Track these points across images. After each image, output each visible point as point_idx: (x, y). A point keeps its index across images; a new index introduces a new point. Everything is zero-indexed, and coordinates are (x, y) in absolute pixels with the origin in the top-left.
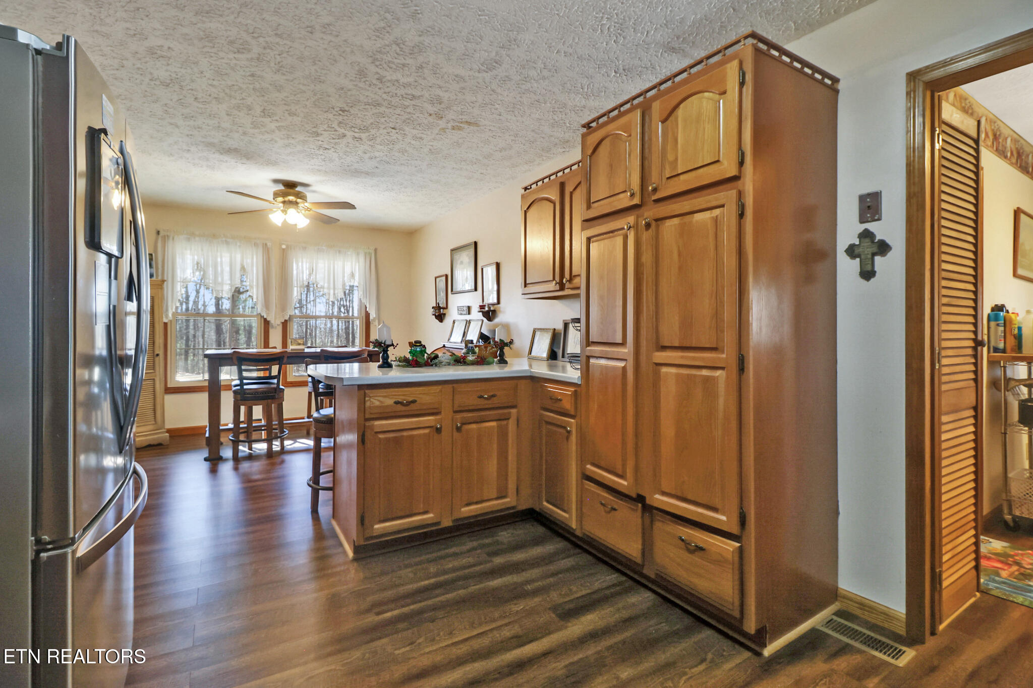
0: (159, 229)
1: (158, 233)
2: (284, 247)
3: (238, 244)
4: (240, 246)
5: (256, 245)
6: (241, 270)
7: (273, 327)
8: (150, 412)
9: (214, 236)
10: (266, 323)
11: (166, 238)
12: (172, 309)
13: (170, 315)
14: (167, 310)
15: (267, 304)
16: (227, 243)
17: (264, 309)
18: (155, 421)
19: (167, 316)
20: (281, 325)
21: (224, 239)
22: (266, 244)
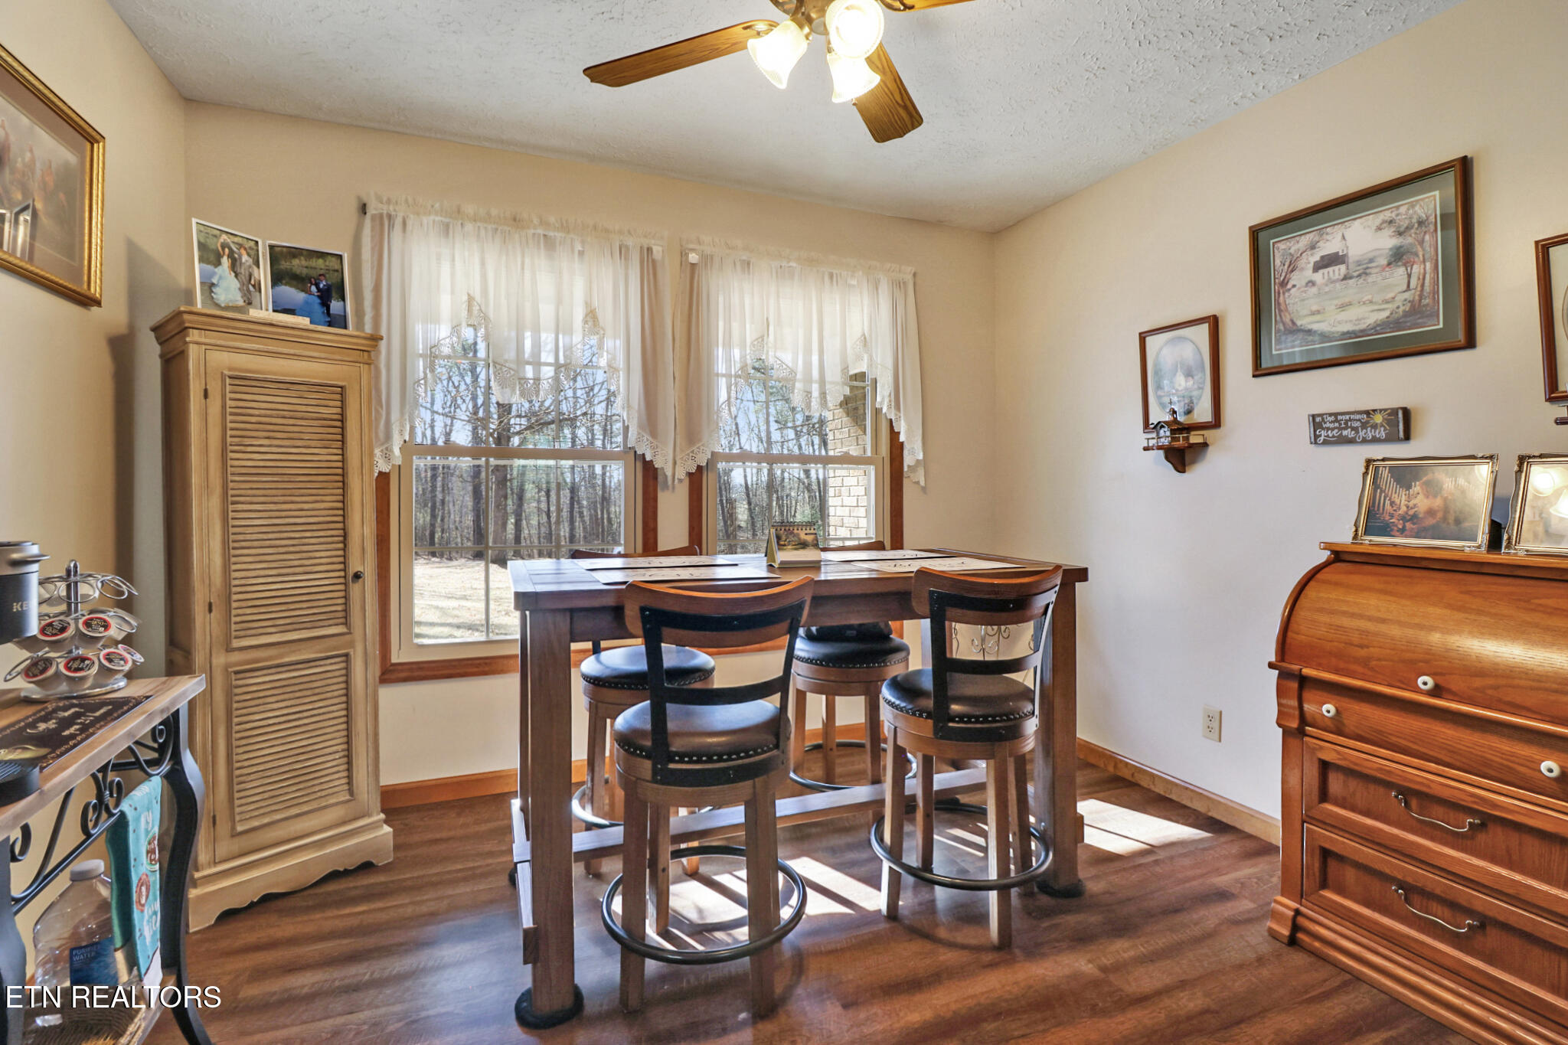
0: (365, 200)
1: (363, 209)
2: (693, 258)
3: (578, 247)
4: (581, 253)
5: (623, 251)
6: (585, 322)
7: (666, 487)
8: (336, 761)
9: (516, 221)
10: (649, 475)
11: (385, 222)
12: (401, 432)
13: (397, 451)
14: (388, 437)
15: (651, 422)
16: (549, 244)
17: (646, 436)
18: (351, 792)
19: (387, 456)
20: (687, 482)
21: (540, 231)
22: (649, 250)
